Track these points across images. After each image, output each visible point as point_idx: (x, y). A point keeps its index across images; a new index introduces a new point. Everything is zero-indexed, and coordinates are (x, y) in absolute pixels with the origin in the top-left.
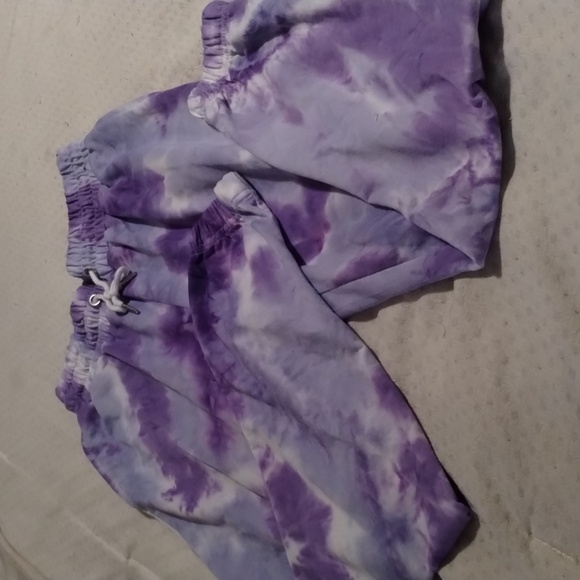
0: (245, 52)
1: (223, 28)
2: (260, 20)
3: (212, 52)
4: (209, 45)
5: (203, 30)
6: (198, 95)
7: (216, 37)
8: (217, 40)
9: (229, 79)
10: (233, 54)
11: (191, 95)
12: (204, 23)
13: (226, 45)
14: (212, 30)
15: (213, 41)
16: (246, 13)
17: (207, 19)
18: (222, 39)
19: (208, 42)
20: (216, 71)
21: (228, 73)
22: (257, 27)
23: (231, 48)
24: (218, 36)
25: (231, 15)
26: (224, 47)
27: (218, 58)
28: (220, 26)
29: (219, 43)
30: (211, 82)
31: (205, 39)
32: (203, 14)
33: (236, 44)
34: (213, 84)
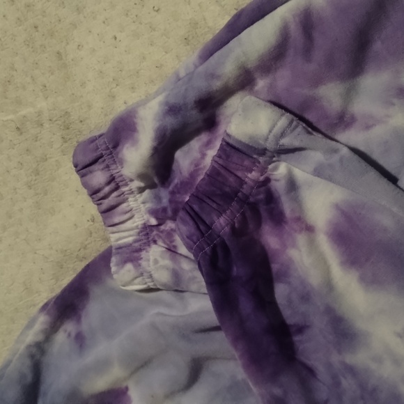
0: (156, 180)
1: (113, 167)
2: (171, 122)
3: (113, 203)
4: (103, 198)
5: (85, 185)
6: (125, 262)
7: (109, 183)
8: (113, 185)
9: (153, 222)
10: (141, 190)
11: (113, 269)
12: (82, 176)
13: (126, 185)
14: (99, 177)
15: (107, 189)
16: (139, 128)
17: (83, 169)
18: (118, 180)
19: (101, 194)
20: (129, 224)
21: (146, 216)
22: (168, 133)
23: (137, 184)
24: (112, 179)
25: (116, 146)
26: (125, 189)
27: (124, 205)
28: (108, 167)
29: (117, 188)
30: (130, 239)
31: (94, 193)
32: (76, 166)
33: (142, 177)
34: (136, 241)
